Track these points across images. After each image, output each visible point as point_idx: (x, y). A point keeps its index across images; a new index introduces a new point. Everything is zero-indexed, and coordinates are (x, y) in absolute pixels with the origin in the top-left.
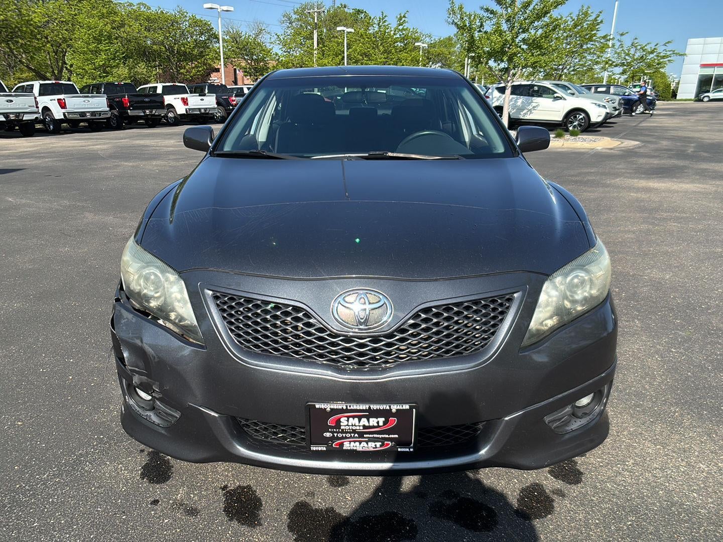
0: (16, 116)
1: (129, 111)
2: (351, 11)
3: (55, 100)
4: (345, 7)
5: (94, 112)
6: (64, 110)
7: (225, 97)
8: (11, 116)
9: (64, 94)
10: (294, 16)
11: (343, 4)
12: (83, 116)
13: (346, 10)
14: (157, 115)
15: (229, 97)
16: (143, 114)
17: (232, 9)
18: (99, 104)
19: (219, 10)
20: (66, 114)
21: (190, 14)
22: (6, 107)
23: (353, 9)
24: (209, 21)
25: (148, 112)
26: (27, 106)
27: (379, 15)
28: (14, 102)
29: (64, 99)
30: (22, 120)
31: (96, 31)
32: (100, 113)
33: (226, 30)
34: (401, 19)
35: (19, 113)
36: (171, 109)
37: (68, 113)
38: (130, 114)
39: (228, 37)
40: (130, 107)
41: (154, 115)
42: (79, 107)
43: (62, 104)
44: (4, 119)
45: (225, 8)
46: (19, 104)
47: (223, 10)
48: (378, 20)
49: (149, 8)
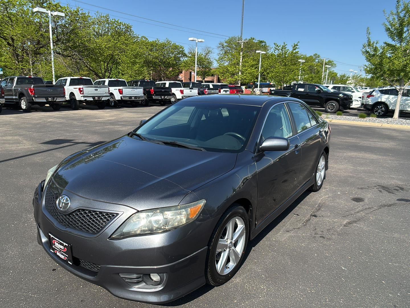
0: (99, 98)
1: (153, 96)
2: (257, 41)
3: (117, 89)
4: (253, 39)
5: (136, 96)
6: (121, 95)
7: (202, 90)
8: (96, 98)
9: (123, 86)
10: (225, 44)
11: (252, 37)
12: (131, 99)
13: (254, 41)
14: (168, 99)
15: (204, 90)
16: (160, 98)
17: (203, 40)
18: (139, 92)
19: (197, 42)
20: (122, 97)
21: (173, 43)
22: (94, 93)
23: (258, 41)
24: (183, 46)
25: (163, 97)
26: (104, 93)
27: (282, 44)
28: (98, 90)
29: (122, 89)
30: (101, 100)
31: (135, 52)
32: (139, 97)
33: (190, 51)
34: (295, 47)
35: (100, 96)
36: (174, 96)
37: (123, 97)
38: (154, 98)
39: (190, 55)
40: (154, 94)
41: (166, 99)
42: (129, 93)
43: (121, 92)
44: (92, 100)
45: (200, 40)
46: (101, 92)
47: (199, 41)
48: (282, 47)
49: (147, 39)
